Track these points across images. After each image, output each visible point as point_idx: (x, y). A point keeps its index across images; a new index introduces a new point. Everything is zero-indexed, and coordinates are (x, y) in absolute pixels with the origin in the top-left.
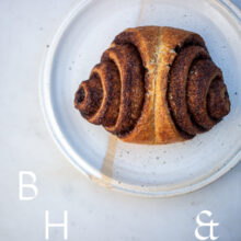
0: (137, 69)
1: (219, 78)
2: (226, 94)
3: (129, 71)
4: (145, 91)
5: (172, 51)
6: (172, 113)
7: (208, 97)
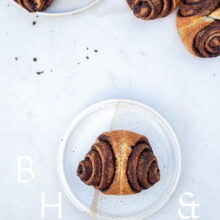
0: (111, 158)
1: (155, 162)
2: (158, 171)
3: (107, 159)
4: (115, 170)
5: (130, 149)
6: (129, 181)
7: (148, 173)
